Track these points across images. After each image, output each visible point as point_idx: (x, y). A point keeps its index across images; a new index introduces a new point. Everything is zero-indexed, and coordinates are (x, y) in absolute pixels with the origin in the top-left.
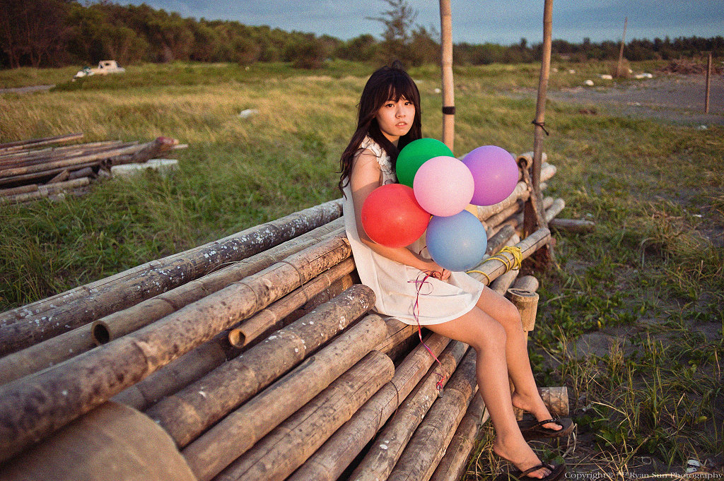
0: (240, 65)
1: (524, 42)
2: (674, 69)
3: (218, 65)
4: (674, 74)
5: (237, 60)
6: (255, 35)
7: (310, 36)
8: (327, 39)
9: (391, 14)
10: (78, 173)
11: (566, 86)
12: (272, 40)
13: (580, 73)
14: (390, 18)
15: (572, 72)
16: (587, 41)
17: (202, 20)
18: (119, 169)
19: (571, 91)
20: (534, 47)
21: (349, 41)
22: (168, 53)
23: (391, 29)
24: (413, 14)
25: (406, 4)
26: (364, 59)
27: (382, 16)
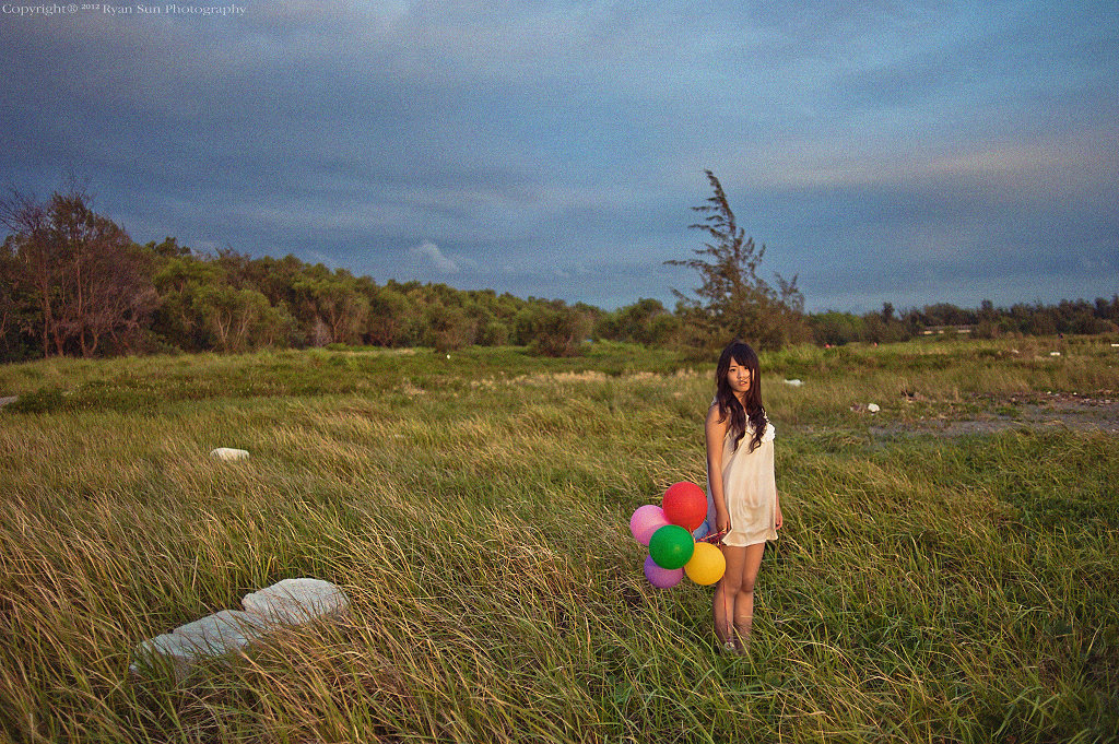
0: (435, 352)
1: (888, 309)
5: (433, 343)
6: (469, 302)
7: (557, 305)
8: (582, 307)
12: (497, 311)
14: (713, 261)
16: (987, 305)
20: (904, 315)
21: (621, 311)
23: (715, 281)
24: (756, 252)
25: (743, 232)
26: (647, 339)
27: (699, 257)
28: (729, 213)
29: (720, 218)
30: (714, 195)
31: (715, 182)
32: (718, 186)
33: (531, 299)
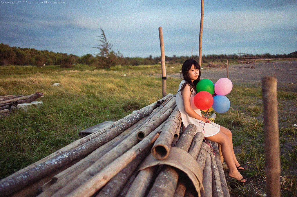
0: (37, 66)
1: (151, 57)
2: (210, 66)
3: (28, 66)
4: (210, 68)
5: (36, 64)
6: (42, 54)
7: (65, 55)
8: (71, 55)
9: (102, 46)
10: (4, 107)
11: (173, 73)
12: (49, 56)
13: (176, 68)
14: (102, 47)
15: (173, 67)
16: (175, 56)
17: (19, 48)
18: (21, 105)
19: (175, 74)
20: (155, 58)
21: (82, 57)
22: (5, 61)
23: (102, 52)
24: (111, 46)
25: (108, 42)
26: (89, 64)
27: (99, 47)
28: (105, 37)
29: (103, 39)
30: (102, 34)
31: (102, 31)
32: (103, 32)
33: (58, 53)
